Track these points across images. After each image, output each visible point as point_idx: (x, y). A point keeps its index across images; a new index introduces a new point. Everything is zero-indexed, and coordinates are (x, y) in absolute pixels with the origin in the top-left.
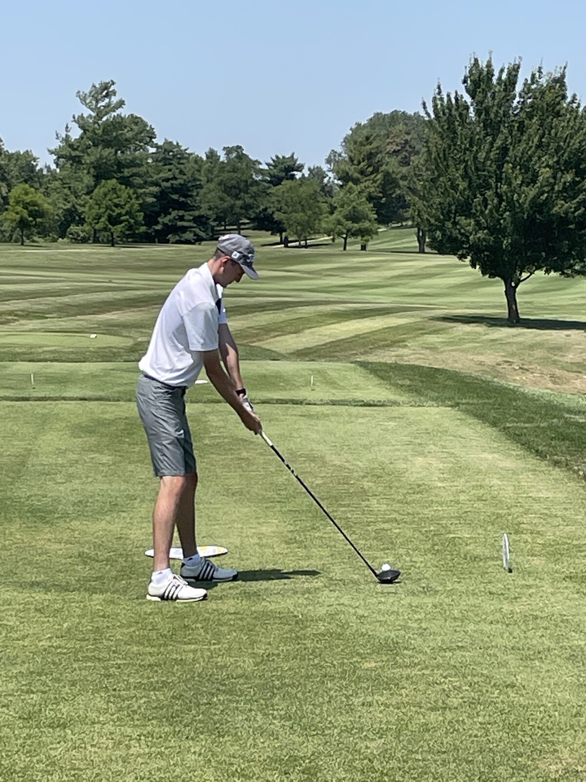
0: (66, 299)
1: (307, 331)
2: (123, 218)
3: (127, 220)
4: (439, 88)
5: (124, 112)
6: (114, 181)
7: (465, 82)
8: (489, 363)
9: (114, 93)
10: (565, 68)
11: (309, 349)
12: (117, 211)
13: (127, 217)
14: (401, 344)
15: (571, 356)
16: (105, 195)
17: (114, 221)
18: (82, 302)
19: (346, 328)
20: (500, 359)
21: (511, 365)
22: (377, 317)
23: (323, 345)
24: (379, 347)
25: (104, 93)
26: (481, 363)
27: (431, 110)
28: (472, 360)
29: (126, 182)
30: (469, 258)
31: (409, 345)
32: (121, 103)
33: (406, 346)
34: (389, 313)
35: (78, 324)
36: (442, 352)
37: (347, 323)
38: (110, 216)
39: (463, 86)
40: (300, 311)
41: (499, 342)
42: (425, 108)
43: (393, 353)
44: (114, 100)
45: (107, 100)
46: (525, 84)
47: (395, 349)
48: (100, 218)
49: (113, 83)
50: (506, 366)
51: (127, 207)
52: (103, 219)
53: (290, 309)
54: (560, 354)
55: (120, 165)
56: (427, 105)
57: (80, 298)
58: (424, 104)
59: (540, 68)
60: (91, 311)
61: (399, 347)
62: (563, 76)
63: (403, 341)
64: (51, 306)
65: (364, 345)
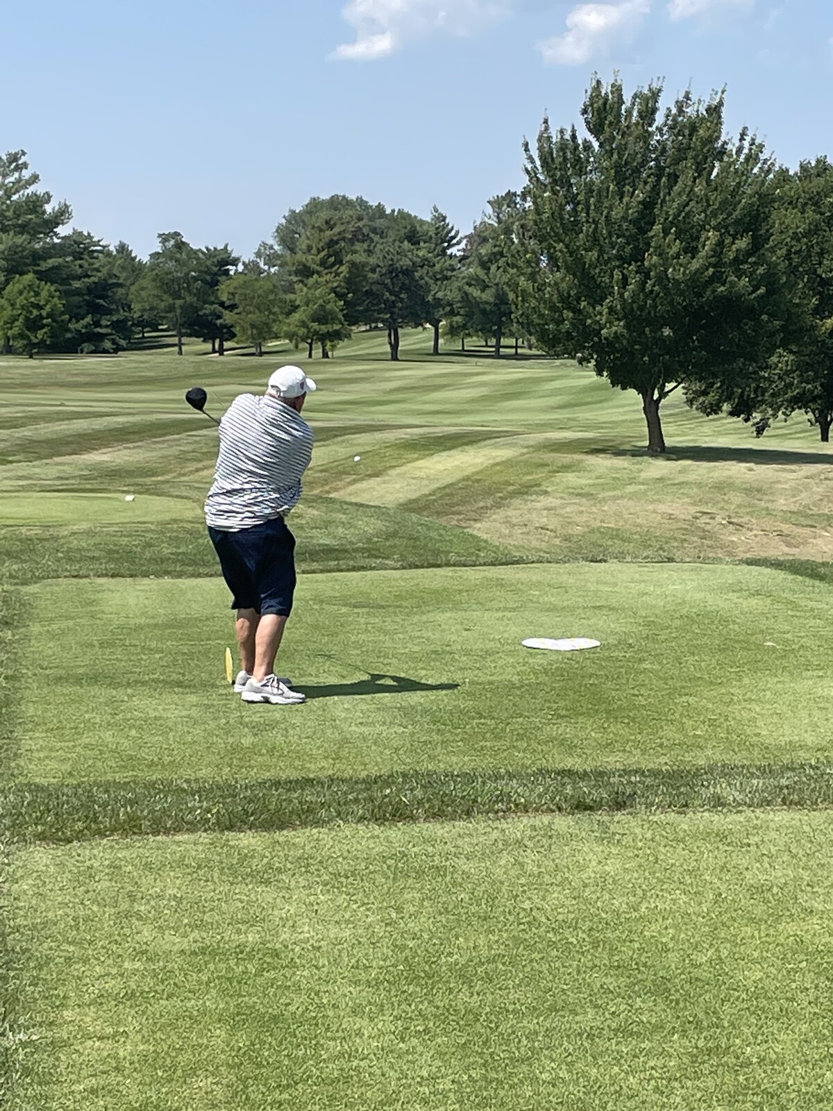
0: (26, 432)
1: (393, 472)
2: (45, 321)
3: (47, 325)
4: (546, 122)
5: (38, 189)
6: (30, 276)
7: (584, 112)
8: (683, 517)
9: (25, 165)
10: (723, 92)
11: (415, 501)
12: (35, 312)
13: (50, 320)
14: (536, 489)
15: (782, 501)
16: (21, 293)
17: (33, 325)
18: (50, 436)
19: (440, 467)
20: (693, 510)
21: (714, 518)
22: (467, 448)
23: (430, 495)
24: (513, 495)
25: (12, 167)
26: (670, 517)
27: (535, 154)
28: (654, 512)
29: (43, 276)
30: (593, 362)
31: (549, 489)
32: (35, 179)
33: (546, 493)
34: (476, 442)
35: (60, 471)
36: (604, 500)
37: (436, 458)
38: (27, 319)
39: (581, 119)
40: (355, 442)
41: (669, 482)
42: (527, 150)
43: (538, 505)
44: (26, 174)
45: (16, 175)
46: (667, 116)
47: (534, 497)
48: (13, 322)
49: (24, 154)
50: (705, 519)
51: (48, 308)
52: (17, 323)
53: (340, 439)
54: (766, 498)
55: (37, 257)
56: (530, 147)
57: (45, 430)
58: (526, 145)
59: (687, 94)
60: (69, 449)
61: (537, 493)
62: (721, 104)
63: (539, 485)
64: (8, 444)
65: (489, 492)
